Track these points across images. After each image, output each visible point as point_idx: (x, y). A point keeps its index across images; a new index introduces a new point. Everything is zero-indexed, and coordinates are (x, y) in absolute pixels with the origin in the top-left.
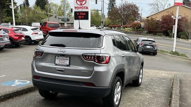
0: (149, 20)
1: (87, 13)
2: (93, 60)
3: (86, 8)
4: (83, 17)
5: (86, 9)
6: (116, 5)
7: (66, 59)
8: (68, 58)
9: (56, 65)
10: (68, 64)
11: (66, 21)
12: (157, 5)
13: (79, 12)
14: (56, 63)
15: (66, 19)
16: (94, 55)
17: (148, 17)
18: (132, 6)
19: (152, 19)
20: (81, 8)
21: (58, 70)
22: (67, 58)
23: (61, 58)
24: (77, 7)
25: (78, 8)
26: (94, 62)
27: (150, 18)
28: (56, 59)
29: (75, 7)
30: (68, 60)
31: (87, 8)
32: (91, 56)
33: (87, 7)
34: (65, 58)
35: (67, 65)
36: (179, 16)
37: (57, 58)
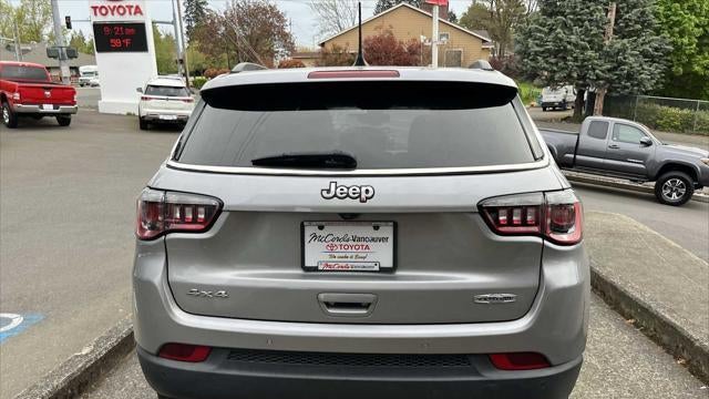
0: (327, 54)
1: (140, 27)
2: (535, 229)
3: (133, 10)
4: (127, 41)
5: (135, 13)
6: (208, 7)
7: (377, 234)
8: (387, 232)
9: (311, 271)
10: (388, 263)
11: (63, 59)
12: (335, 9)
13: (112, 26)
14: (308, 264)
15: (64, 49)
16: (539, 200)
17: (323, 45)
18: (264, 9)
19: (336, 49)
20: (115, 12)
21: (328, 305)
22: (376, 228)
23: (339, 231)
24: (102, 7)
25: (104, 11)
26: (539, 240)
27: (329, 47)
28: (307, 238)
29: (95, 8)
30: (385, 239)
31: (138, 10)
32: (524, 209)
33: (137, 7)
34: (366, 231)
35: (382, 270)
36: (441, 36)
37: (315, 237)
